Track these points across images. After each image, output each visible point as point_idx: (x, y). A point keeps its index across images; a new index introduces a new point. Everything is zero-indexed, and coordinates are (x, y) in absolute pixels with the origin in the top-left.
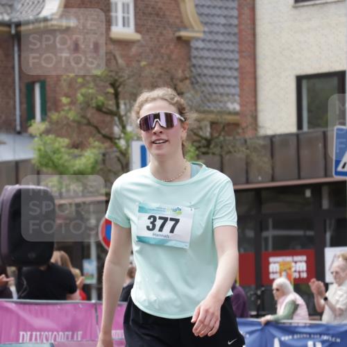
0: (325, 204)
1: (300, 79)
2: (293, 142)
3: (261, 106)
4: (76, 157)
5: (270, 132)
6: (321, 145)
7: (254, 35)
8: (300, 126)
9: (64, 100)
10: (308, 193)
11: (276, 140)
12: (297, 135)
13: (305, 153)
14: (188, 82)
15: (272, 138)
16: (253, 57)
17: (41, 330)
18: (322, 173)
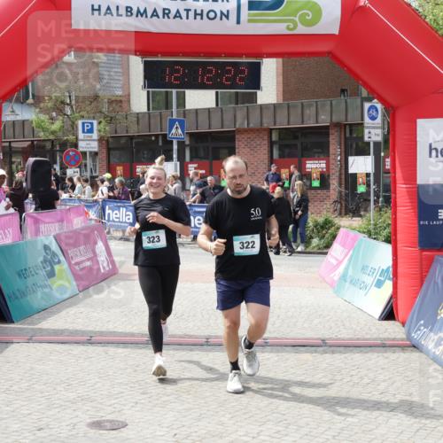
2: (147, 116)
3: (132, 97)
4: (53, 123)
5: (138, 111)
6: (159, 118)
7: (129, 66)
8: (149, 109)
9: (46, 98)
11: (140, 115)
12: (148, 113)
13: (152, 121)
15: (138, 114)
16: (128, 75)
17: (49, 223)
18: (159, 130)
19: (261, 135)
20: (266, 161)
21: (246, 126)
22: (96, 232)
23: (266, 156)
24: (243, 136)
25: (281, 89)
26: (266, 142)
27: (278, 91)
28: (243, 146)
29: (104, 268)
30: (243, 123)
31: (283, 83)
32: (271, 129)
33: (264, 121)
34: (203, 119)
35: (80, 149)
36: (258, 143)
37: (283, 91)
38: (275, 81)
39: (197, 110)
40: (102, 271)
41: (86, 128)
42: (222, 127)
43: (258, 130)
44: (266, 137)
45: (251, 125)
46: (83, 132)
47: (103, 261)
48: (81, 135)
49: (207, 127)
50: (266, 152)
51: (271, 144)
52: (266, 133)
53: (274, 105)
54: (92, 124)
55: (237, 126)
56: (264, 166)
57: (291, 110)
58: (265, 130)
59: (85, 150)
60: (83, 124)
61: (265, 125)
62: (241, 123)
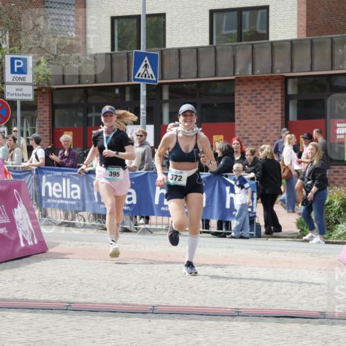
0: (128, 98)
1: (113, 19)
2: (109, 56)
5: (94, 52)
6: (125, 61)
8: (113, 49)
10: (117, 91)
12: (111, 54)
13: (115, 65)
14: (42, 18)
18: (126, 78)
19: (272, 86)
20: (278, 124)
21: (250, 73)
22: (15, 190)
23: (279, 117)
24: (245, 87)
25: (304, 23)
26: (278, 96)
27: (299, 26)
28: (245, 101)
29: (25, 241)
30: (245, 69)
31: (308, 15)
32: (287, 78)
33: (277, 65)
34: (188, 61)
35: (8, 97)
36: (268, 97)
37: (307, 27)
38: (295, 12)
39: (179, 50)
40: (22, 245)
41: (16, 66)
42: (216, 76)
43: (267, 79)
44: (278, 89)
45: (258, 72)
46: (12, 72)
47: (25, 232)
48: (9, 77)
49: (195, 73)
50: (278, 110)
51: (287, 99)
52: (278, 83)
53: (291, 42)
54: (25, 61)
55: (237, 73)
56: (275, 131)
57: (316, 48)
58: (277, 78)
59: (14, 97)
60: (12, 60)
61: (278, 72)
62: (243, 69)
